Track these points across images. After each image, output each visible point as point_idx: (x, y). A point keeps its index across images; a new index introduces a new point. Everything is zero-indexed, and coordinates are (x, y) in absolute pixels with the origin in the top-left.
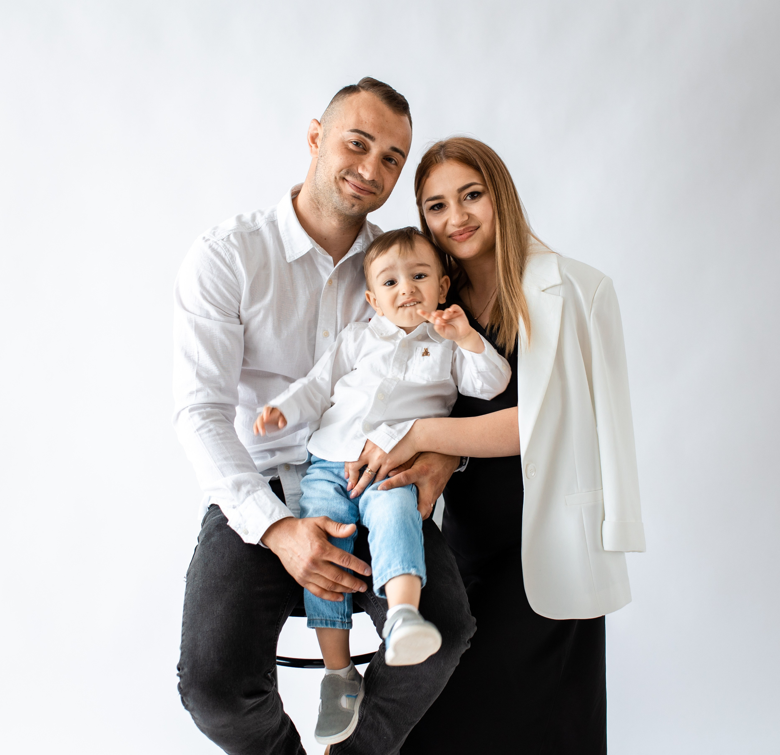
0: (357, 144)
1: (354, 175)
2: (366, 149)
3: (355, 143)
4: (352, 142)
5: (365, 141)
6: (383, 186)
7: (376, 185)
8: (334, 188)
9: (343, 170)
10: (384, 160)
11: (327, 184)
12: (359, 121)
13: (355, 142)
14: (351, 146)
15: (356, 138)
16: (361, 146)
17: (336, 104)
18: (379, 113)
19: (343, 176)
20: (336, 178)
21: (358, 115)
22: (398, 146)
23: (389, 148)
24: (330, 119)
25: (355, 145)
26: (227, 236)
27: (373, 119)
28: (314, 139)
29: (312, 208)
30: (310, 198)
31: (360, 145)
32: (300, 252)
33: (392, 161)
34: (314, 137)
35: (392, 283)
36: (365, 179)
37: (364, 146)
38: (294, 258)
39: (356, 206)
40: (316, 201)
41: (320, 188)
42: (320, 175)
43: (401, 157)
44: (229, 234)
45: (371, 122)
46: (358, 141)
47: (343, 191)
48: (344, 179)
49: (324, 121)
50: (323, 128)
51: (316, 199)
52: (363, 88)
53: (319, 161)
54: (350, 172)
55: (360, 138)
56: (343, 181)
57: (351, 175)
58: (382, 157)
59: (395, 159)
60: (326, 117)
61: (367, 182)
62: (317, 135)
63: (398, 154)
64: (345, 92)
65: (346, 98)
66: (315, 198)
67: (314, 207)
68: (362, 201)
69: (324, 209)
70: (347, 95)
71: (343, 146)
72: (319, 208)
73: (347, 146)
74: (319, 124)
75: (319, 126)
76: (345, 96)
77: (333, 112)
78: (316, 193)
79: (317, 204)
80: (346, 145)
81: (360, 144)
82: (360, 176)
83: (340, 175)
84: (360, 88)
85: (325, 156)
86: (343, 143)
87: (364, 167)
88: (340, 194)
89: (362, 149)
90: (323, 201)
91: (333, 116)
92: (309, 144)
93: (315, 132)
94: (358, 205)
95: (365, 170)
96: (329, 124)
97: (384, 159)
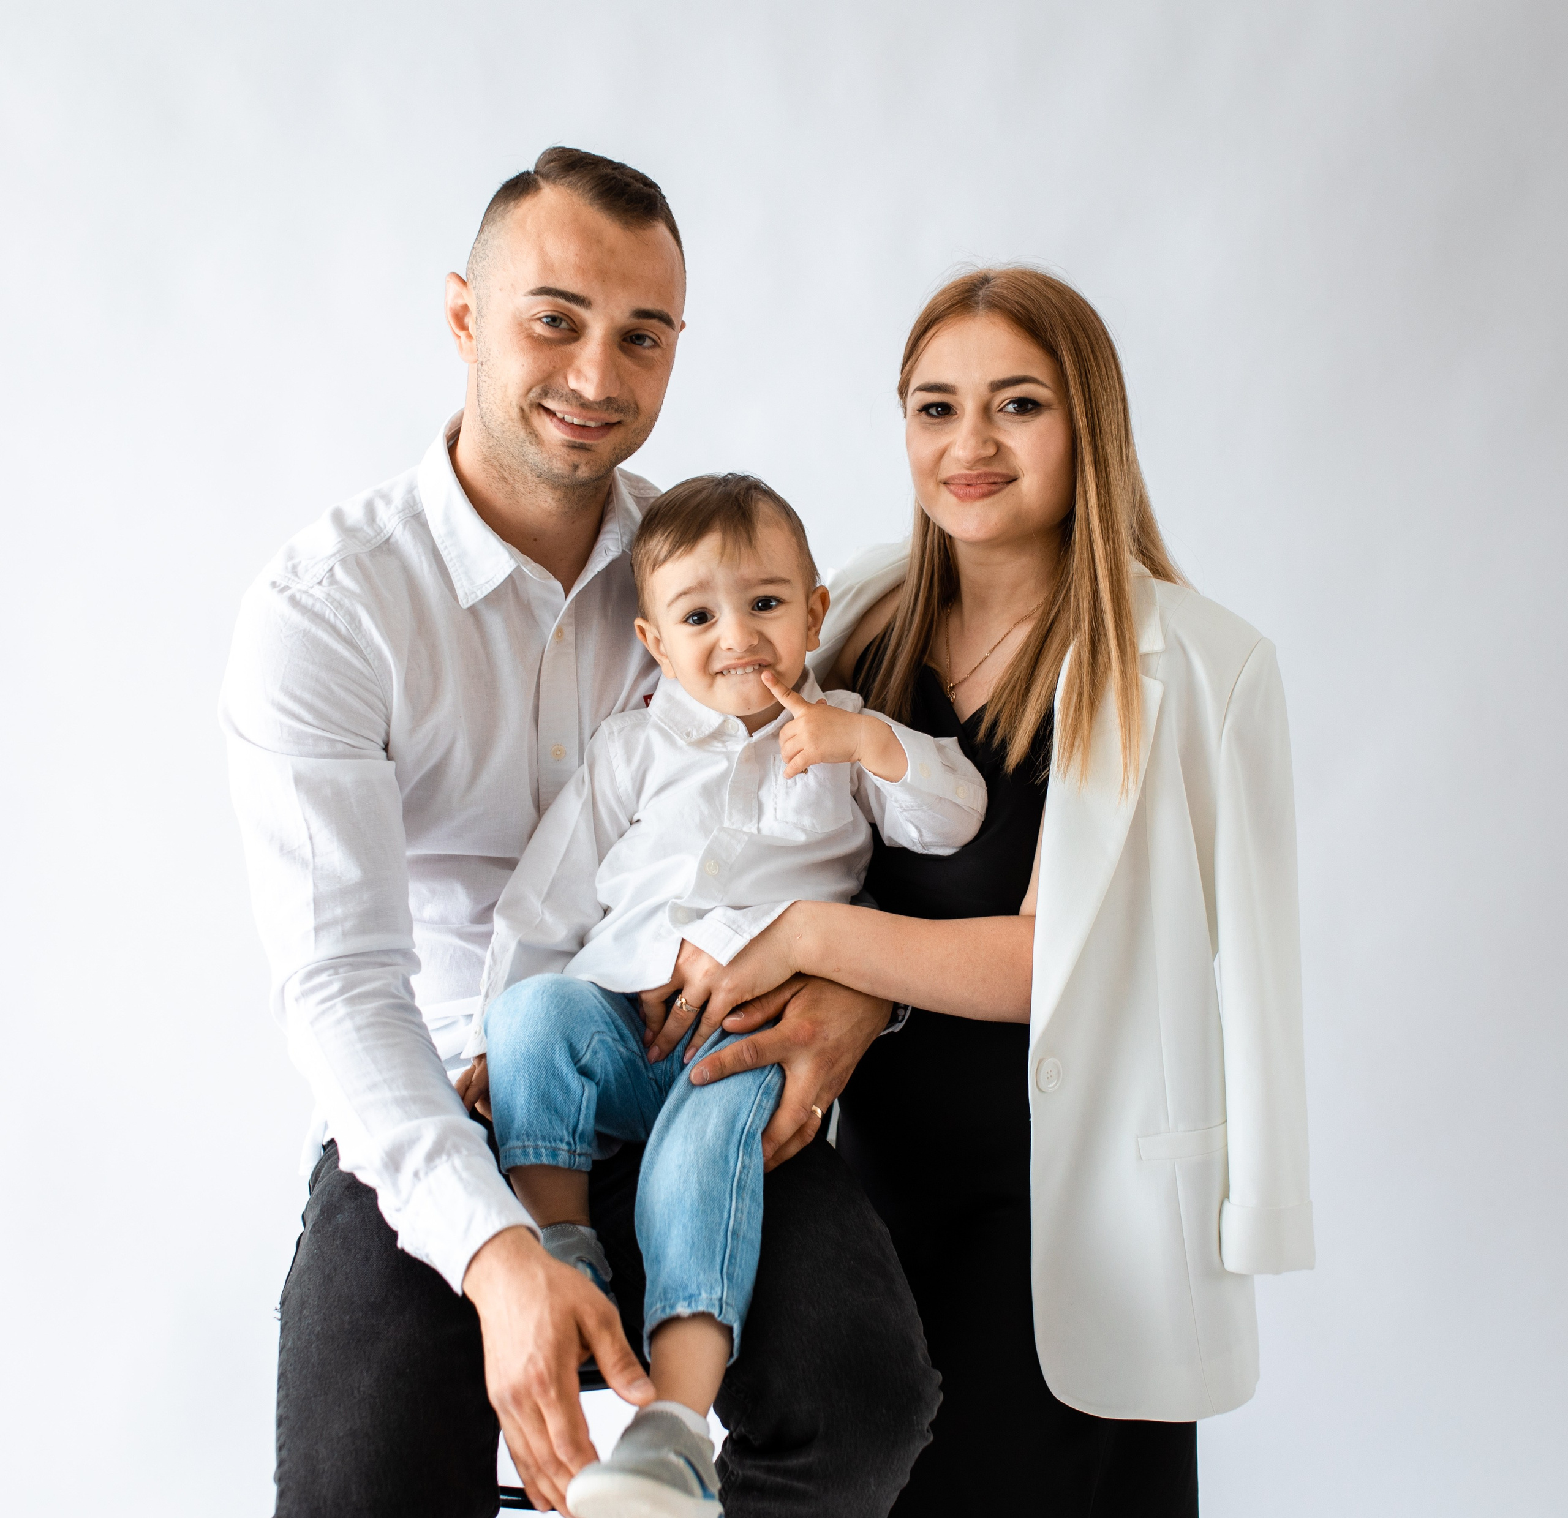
0: (553, 321)
1: (562, 396)
2: (575, 328)
3: (549, 319)
4: (540, 319)
5: (570, 310)
6: (636, 404)
7: (616, 407)
8: (523, 434)
9: (534, 390)
10: (625, 344)
11: (506, 426)
12: (546, 267)
13: (546, 317)
14: (540, 329)
15: (547, 308)
16: (564, 325)
17: (492, 230)
18: (589, 238)
19: (537, 401)
20: (522, 410)
21: (542, 251)
22: (649, 305)
23: (627, 314)
24: (484, 271)
25: (547, 323)
26: (328, 572)
27: (577, 255)
28: (460, 317)
29: (491, 479)
30: (481, 457)
31: (561, 323)
32: (489, 581)
33: (644, 342)
34: (461, 314)
35: (701, 617)
36: (589, 400)
37: (569, 322)
38: (477, 596)
39: (583, 466)
40: (495, 463)
41: (495, 434)
42: (487, 409)
43: (663, 326)
44: (331, 566)
45: (573, 263)
46: (554, 313)
47: (545, 439)
48: (541, 407)
49: (472, 276)
50: (473, 292)
51: (494, 457)
52: (546, 177)
53: (479, 373)
54: (550, 391)
55: (555, 305)
56: (539, 414)
57: (553, 397)
58: (617, 339)
59: (651, 335)
60: (475, 266)
61: (595, 404)
62: (465, 308)
63: (654, 322)
64: (507, 196)
65: (511, 213)
66: (492, 456)
67: (494, 477)
68: (594, 451)
69: (516, 478)
70: (512, 204)
71: (522, 334)
72: (506, 477)
73: (531, 331)
74: (464, 283)
75: (465, 288)
76: (508, 209)
77: (487, 251)
78: (491, 445)
79: (498, 468)
80: (526, 329)
81: (561, 320)
82: (576, 395)
83: (528, 401)
84: (540, 180)
85: (488, 363)
86: (521, 324)
87: (579, 373)
88: (540, 446)
89: (567, 332)
90: (510, 462)
91: (488, 263)
92: (454, 331)
93: (461, 302)
94: (587, 463)
95: (583, 379)
96: (484, 283)
97: (624, 340)
